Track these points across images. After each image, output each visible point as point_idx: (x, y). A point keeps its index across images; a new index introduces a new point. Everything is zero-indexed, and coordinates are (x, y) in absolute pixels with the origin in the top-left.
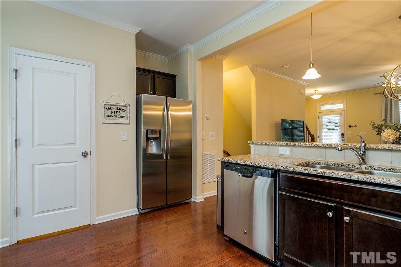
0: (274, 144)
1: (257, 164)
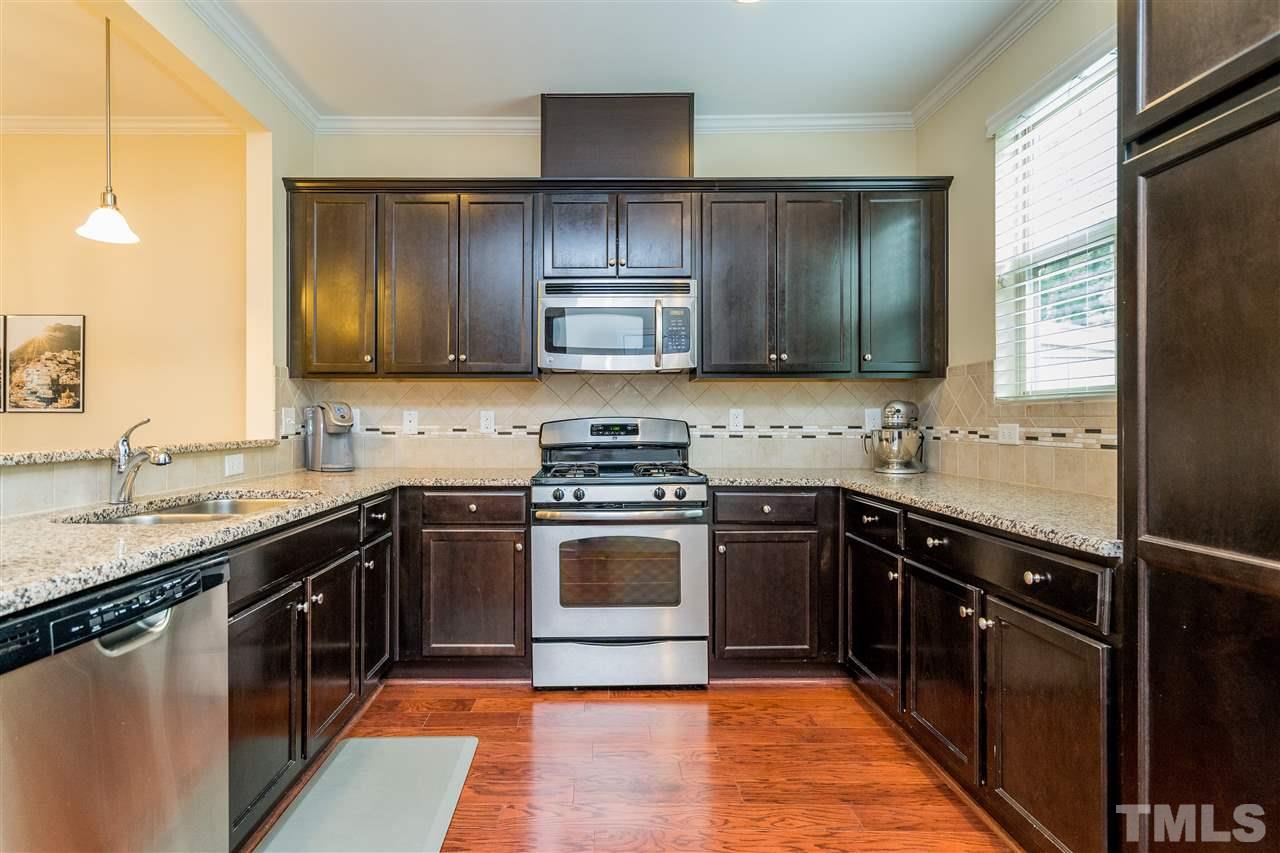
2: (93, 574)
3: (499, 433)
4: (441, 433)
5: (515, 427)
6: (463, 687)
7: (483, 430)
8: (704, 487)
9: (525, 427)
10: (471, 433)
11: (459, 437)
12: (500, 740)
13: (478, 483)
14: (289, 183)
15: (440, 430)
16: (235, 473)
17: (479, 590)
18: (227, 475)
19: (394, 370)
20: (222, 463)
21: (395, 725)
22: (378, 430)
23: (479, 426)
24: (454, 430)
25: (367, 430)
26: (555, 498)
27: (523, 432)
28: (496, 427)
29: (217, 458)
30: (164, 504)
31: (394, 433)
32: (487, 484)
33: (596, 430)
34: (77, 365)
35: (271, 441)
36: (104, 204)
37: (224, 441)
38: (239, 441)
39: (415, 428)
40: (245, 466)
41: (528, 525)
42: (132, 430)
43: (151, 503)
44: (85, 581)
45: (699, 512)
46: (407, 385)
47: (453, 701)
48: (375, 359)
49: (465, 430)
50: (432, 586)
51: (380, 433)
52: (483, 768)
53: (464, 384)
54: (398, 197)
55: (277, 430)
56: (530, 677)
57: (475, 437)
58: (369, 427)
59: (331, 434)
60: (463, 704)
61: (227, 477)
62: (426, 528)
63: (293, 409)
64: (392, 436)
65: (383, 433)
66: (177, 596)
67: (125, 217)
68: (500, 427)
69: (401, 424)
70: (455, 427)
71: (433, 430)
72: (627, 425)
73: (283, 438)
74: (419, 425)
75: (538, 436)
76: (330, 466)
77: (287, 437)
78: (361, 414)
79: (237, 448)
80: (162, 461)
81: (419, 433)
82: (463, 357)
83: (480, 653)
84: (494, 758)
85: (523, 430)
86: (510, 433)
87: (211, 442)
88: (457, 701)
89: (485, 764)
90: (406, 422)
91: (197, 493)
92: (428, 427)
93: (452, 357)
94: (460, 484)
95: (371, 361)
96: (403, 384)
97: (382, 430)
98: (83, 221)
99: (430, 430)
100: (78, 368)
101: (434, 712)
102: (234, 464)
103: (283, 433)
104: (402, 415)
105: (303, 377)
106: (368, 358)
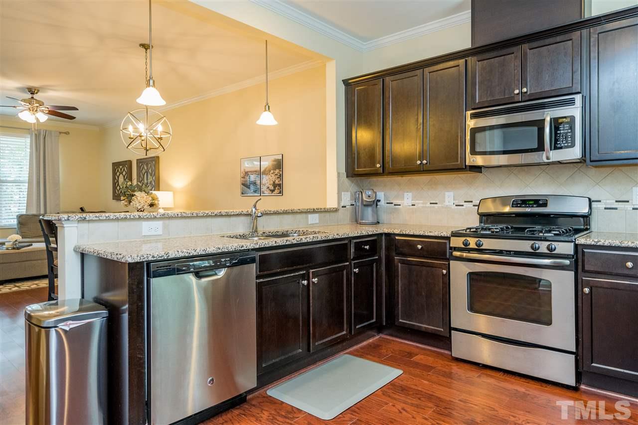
0: (137, 217)
1: (230, 248)
2: (193, 252)
3: (456, 205)
4: (424, 205)
5: (465, 202)
6: (417, 347)
7: (447, 203)
8: (573, 244)
9: (472, 202)
10: (440, 205)
11: (434, 207)
12: (414, 377)
13: (422, 233)
14: (346, 82)
15: (423, 204)
16: (314, 223)
17: (423, 294)
18: (309, 223)
19: (391, 171)
20: (307, 218)
21: (371, 355)
22: (392, 203)
23: (444, 202)
24: (431, 203)
25: (387, 203)
26: (477, 245)
27: (470, 205)
28: (454, 202)
29: (304, 215)
30: (270, 234)
31: (400, 205)
32: (426, 234)
33: (515, 204)
34: (280, 175)
35: (334, 208)
36: (265, 110)
37: (306, 208)
38: (315, 208)
39: (410, 202)
40: (320, 220)
41: (448, 260)
42: (257, 202)
43: (264, 233)
44: (189, 253)
45: (567, 262)
46: (406, 179)
47: (406, 352)
48: (383, 166)
49: (436, 203)
50: (400, 289)
51: (393, 205)
52: (395, 385)
53: (435, 176)
54: (392, 78)
55: (339, 203)
56: (450, 349)
57: (443, 207)
58: (388, 202)
59: (365, 205)
60: (411, 355)
61: (310, 224)
62: (396, 256)
63: (349, 193)
64: (399, 206)
65: (395, 205)
66: (227, 265)
67: (273, 114)
68: (457, 201)
69: (403, 200)
70: (431, 202)
71: (420, 203)
72: (539, 200)
73: (343, 207)
74: (412, 200)
75: (477, 207)
76: (364, 221)
77: (345, 207)
78: (384, 195)
79: (314, 211)
80: (259, 215)
81: (412, 205)
82: (425, 162)
83: (423, 330)
84: (404, 383)
85: (471, 203)
86: (463, 205)
87: (299, 208)
88: (408, 353)
89: (397, 384)
90: (405, 199)
91: (287, 230)
92: (417, 202)
93: (419, 162)
94: (412, 234)
95: (381, 167)
96: (404, 178)
97: (394, 203)
98: (258, 119)
99: (419, 203)
100: (281, 177)
101: (393, 354)
102: (313, 219)
103: (342, 204)
104: (404, 195)
105: (352, 177)
106: (378, 165)
